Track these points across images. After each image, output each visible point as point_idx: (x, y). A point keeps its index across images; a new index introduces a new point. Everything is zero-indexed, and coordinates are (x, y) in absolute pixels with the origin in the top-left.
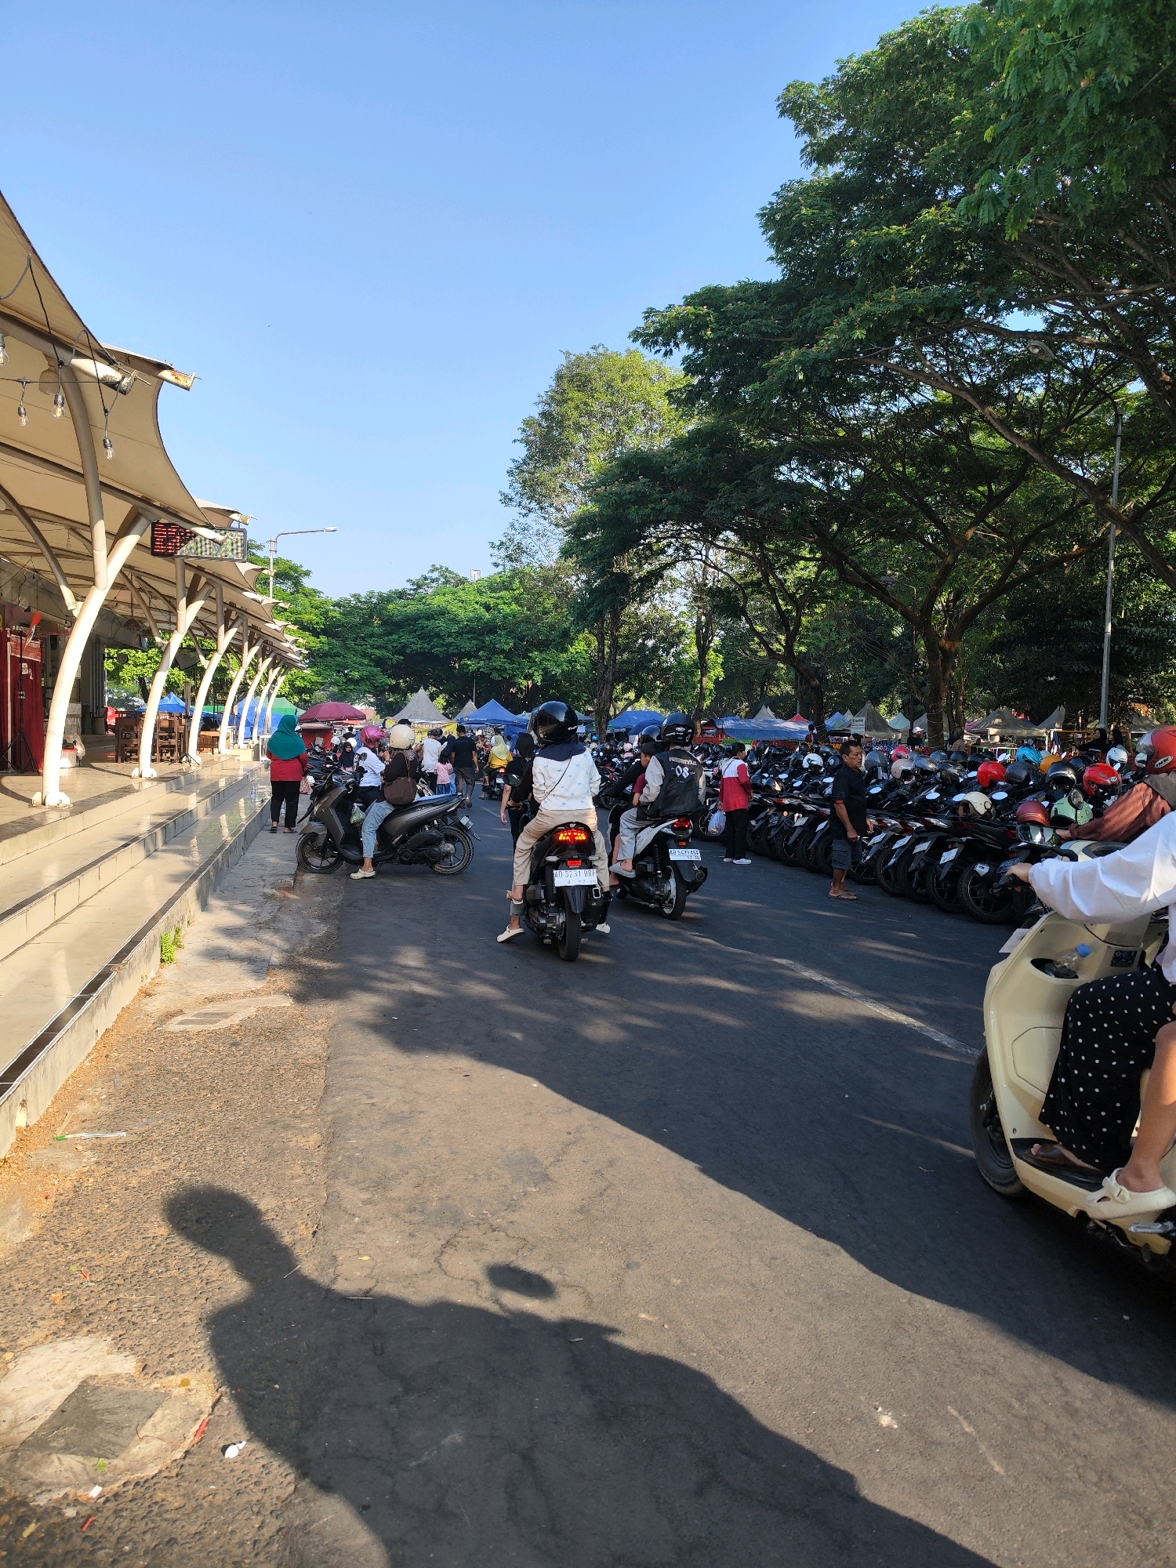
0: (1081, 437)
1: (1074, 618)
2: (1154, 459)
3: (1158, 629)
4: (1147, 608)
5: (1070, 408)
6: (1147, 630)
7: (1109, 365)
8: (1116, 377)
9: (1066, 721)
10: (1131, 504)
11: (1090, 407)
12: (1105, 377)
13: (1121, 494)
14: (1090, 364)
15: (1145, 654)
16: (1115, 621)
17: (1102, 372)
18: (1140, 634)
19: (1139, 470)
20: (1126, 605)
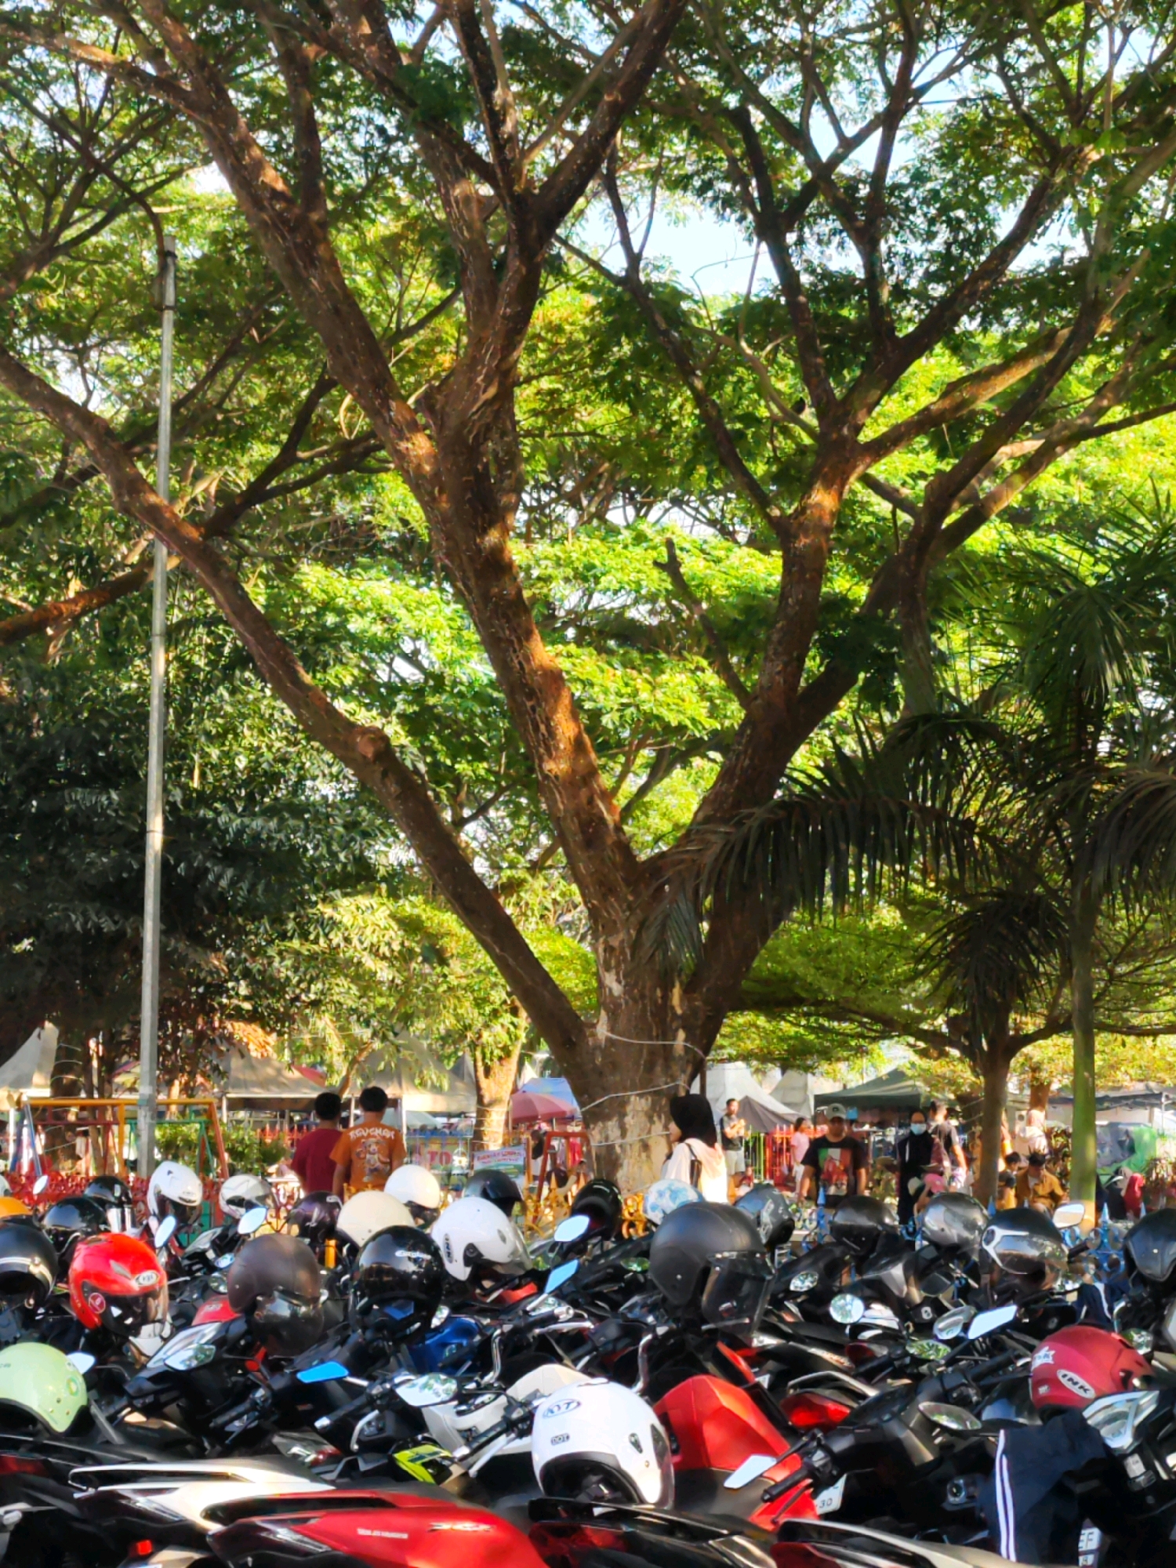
0: (80, 292)
1: (75, 781)
2: (259, 374)
3: (282, 820)
4: (255, 765)
5: (48, 213)
6: (257, 824)
7: (142, 117)
8: (163, 147)
9: (60, 1070)
10: (209, 485)
11: (98, 217)
12: (132, 145)
13: (180, 454)
14: (95, 105)
15: (252, 889)
16: (177, 795)
17: (126, 130)
18: (240, 832)
19: (226, 395)
20: (204, 755)
